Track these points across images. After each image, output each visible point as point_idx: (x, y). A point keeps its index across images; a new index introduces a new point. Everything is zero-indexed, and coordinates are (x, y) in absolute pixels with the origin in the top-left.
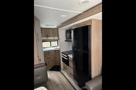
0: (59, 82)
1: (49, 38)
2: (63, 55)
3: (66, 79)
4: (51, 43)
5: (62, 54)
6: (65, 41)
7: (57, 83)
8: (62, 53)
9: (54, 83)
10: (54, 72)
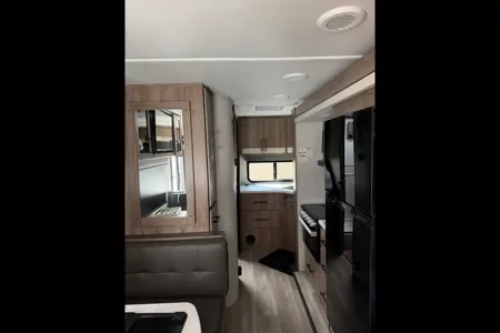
0: (276, 313)
1: (270, 151)
2: (305, 215)
3: (304, 309)
4: (275, 166)
5: (303, 212)
6: (320, 163)
7: (269, 314)
8: (303, 207)
9: (260, 309)
10: (273, 272)
